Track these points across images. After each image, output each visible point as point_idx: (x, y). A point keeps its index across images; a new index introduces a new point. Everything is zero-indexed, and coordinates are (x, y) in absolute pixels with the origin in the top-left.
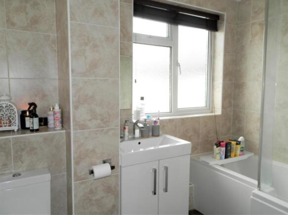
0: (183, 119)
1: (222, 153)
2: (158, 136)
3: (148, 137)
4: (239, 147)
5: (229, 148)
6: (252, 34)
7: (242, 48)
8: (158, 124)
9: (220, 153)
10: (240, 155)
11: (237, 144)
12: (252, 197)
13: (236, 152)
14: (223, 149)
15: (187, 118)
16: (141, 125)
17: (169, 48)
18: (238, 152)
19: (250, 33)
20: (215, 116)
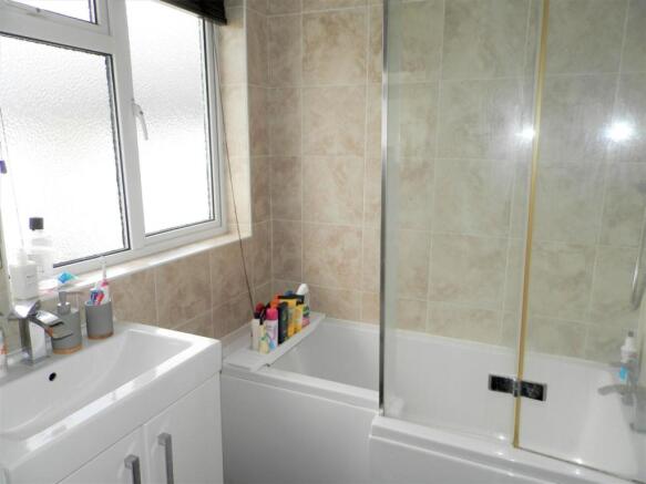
0: (167, 267)
1: (271, 335)
2: (110, 334)
3: (78, 347)
4: (301, 308)
5: (284, 319)
6: (306, 41)
7: (286, 74)
8: (106, 299)
9: (267, 335)
10: (304, 326)
11: (298, 303)
12: (370, 436)
13: (296, 322)
14: (274, 324)
15: (179, 261)
16: (47, 317)
17: (103, 58)
18: (300, 320)
19: (301, 40)
20: (241, 243)
